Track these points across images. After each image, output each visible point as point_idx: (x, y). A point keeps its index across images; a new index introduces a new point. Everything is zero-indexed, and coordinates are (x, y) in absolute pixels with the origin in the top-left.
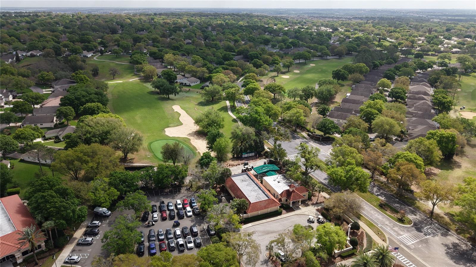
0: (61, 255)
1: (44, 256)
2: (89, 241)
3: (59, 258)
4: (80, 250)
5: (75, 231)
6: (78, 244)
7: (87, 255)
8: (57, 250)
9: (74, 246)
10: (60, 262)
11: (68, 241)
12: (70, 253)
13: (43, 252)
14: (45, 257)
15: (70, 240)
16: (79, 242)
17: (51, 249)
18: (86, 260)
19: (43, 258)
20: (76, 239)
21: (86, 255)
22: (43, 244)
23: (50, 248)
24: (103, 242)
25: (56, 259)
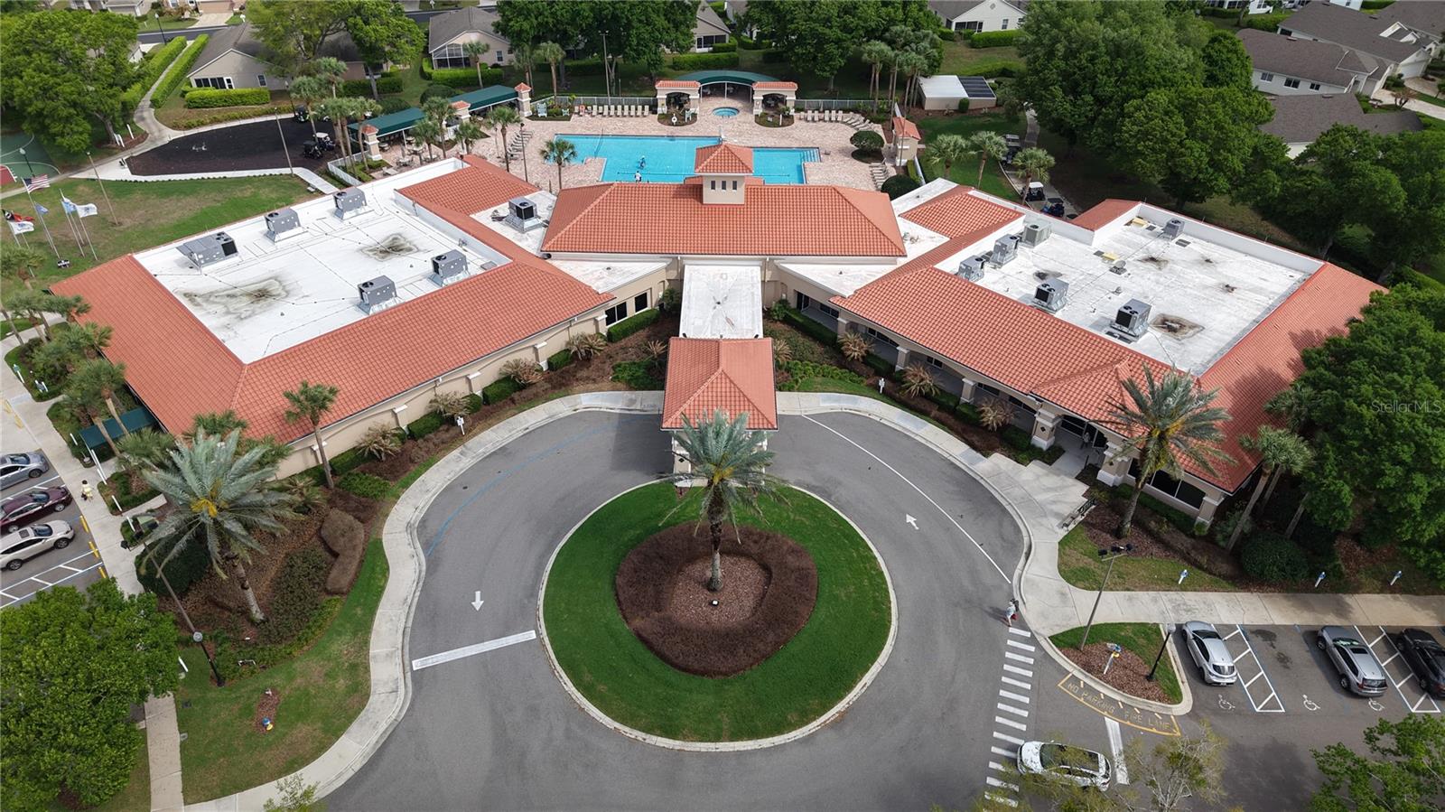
0: (1213, 597)
1: (1166, 537)
2: (1356, 672)
3: (1191, 597)
4: (1283, 660)
5: (1385, 588)
6: (1314, 638)
7: (1273, 704)
8: (1225, 568)
9: (1298, 622)
10: (1176, 609)
11: (1309, 589)
12: (1242, 626)
13: (1185, 524)
14: (1167, 546)
15: (1317, 591)
16: (1325, 634)
17: (1216, 544)
18: (1244, 712)
19: (1157, 538)
20: (1342, 610)
21: (1272, 702)
22: (1212, 501)
23: (1219, 537)
24: (1370, 738)
25: (1183, 588)
